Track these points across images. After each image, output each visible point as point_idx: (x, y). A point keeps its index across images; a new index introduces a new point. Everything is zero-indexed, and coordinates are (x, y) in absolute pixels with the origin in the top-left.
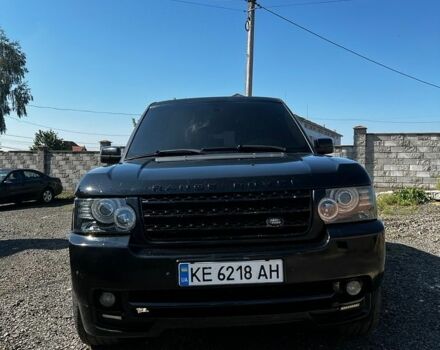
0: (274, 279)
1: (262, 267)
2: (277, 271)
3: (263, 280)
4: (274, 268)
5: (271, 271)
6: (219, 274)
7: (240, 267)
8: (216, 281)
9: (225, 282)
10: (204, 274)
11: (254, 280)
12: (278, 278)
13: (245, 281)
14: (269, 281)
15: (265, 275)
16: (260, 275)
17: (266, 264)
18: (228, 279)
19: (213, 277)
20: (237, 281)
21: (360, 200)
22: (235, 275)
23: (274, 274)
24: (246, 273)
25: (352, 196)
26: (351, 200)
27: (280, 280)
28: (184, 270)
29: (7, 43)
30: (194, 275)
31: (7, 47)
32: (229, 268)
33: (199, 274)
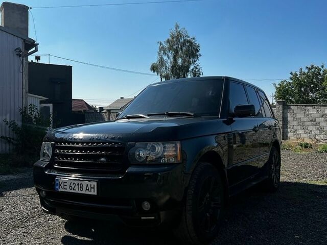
0: (92, 193)
1: (87, 185)
2: (94, 188)
3: (87, 192)
4: (92, 186)
5: (91, 188)
6: (70, 186)
7: (78, 184)
8: (68, 190)
9: (72, 191)
10: (64, 185)
11: (84, 192)
12: (94, 192)
13: (80, 192)
14: (90, 193)
15: (88, 190)
16: (86, 189)
17: (89, 184)
18: (74, 190)
19: (68, 187)
20: (77, 191)
21: (163, 151)
22: (76, 188)
23: (92, 189)
24: (81, 187)
25: (157, 148)
26: (157, 150)
27: (95, 193)
28: (57, 182)
29: (188, 39)
30: (60, 185)
31: (189, 41)
32: (74, 183)
33: (62, 185)
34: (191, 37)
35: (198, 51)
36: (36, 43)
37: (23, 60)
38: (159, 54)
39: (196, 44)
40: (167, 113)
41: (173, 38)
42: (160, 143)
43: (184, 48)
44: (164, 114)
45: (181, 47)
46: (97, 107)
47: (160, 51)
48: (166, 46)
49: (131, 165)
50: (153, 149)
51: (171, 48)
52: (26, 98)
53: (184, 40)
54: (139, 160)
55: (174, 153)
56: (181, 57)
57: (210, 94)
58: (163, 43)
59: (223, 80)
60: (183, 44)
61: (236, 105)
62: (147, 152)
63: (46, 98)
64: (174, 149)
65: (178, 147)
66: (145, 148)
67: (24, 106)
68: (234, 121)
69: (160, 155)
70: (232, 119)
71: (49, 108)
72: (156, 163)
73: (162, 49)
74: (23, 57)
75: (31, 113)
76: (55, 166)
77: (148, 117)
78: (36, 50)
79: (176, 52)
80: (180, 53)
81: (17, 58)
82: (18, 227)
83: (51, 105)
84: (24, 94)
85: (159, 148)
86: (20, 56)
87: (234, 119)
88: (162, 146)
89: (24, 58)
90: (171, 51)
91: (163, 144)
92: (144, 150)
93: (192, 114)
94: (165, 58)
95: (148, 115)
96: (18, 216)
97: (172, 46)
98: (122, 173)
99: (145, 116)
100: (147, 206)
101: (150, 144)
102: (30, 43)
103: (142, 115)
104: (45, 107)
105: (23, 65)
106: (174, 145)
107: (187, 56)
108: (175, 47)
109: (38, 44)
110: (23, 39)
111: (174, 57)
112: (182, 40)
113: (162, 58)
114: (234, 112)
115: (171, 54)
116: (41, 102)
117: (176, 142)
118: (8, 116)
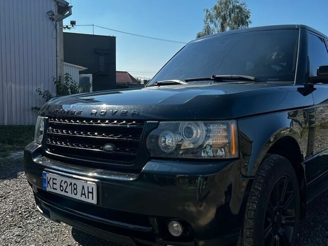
0: (90, 201)
1: (83, 187)
2: (92, 193)
3: (83, 199)
4: (90, 190)
5: (89, 192)
6: (61, 186)
7: (71, 184)
8: (58, 192)
9: (63, 193)
10: (53, 183)
11: (78, 197)
12: (93, 200)
13: (73, 196)
14: (87, 200)
15: (85, 194)
16: (82, 194)
17: (85, 185)
18: (65, 191)
19: (57, 186)
20: (69, 195)
21: (206, 136)
22: (69, 189)
23: (90, 195)
24: (75, 189)
25: (195, 132)
26: (194, 135)
27: (94, 202)
28: (44, 177)
29: (238, 4)
30: (48, 182)
31: (238, 7)
32: (65, 182)
33: (51, 182)
34: (240, 3)
35: (248, 18)
36: (69, 5)
37: (56, 25)
38: (205, 22)
39: (246, 9)
40: (213, 77)
41: (221, 4)
42: (201, 123)
43: (233, 15)
44: (209, 79)
45: (230, 13)
46: (142, 80)
47: (207, 19)
48: (214, 13)
49: (150, 159)
50: (189, 133)
51: (218, 14)
52: (61, 67)
53: (234, 6)
54: (166, 151)
55: (225, 141)
56: (229, 25)
57: (273, 57)
58: (210, 10)
59: (298, 29)
60: (233, 11)
61: (320, 65)
62: (179, 138)
63: (85, 68)
64: (225, 134)
65: (233, 130)
66: (175, 130)
67: (58, 75)
68: (315, 89)
69: (200, 143)
70: (313, 86)
71: (88, 78)
72: (193, 157)
73: (209, 17)
74: (56, 21)
75: (66, 82)
76: (47, 152)
77: (185, 83)
78: (70, 14)
79: (224, 19)
80: (228, 21)
81: (50, 22)
82: (15, 225)
83: (90, 76)
84: (58, 62)
85: (199, 131)
86: (53, 20)
87: (315, 86)
88: (205, 128)
89: (58, 23)
90: (218, 18)
91: (206, 125)
92: (172, 134)
93: (252, 78)
94: (212, 26)
95: (187, 81)
96: (21, 207)
97: (220, 13)
98: (137, 170)
99: (181, 82)
100: (176, 228)
101: (183, 125)
102: (63, 6)
103: (178, 81)
104: (85, 77)
105: (56, 29)
106: (225, 127)
107: (236, 23)
108: (222, 14)
109: (72, 6)
110: (56, 1)
111: (222, 24)
112: (231, 6)
113: (208, 27)
114: (315, 75)
115: (218, 22)
116: (81, 72)
117: (229, 122)
118: (42, 85)
